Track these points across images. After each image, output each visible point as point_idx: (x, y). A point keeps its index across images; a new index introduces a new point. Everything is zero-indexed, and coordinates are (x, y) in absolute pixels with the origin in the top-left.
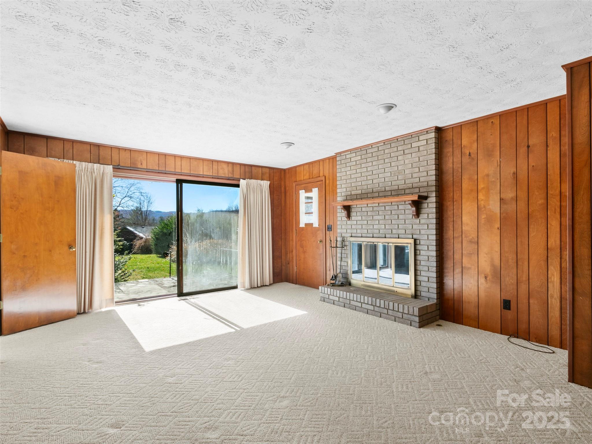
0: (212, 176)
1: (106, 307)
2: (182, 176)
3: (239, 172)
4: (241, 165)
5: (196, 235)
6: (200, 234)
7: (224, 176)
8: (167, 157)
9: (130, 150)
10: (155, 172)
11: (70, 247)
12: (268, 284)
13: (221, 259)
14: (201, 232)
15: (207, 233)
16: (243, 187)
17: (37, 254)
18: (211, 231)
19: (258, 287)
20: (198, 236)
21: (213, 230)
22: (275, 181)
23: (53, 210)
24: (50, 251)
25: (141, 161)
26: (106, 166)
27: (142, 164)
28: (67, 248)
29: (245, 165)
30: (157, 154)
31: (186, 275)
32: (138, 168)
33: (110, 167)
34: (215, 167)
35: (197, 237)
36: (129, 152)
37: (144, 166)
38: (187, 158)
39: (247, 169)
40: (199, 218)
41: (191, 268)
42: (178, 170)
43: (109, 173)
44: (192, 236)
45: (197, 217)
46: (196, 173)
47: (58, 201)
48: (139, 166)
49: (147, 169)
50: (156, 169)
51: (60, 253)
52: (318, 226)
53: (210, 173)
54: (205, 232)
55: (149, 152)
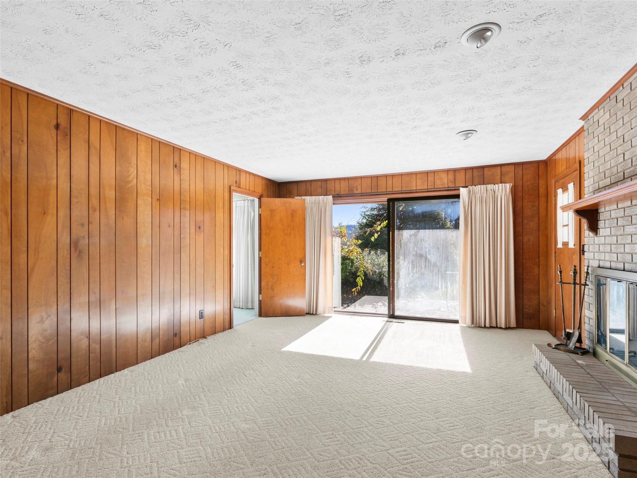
0: (426, 189)
1: (328, 313)
2: (393, 195)
3: (464, 178)
4: (466, 169)
5: (409, 255)
6: (414, 255)
7: (442, 187)
8: (379, 178)
9: (348, 179)
10: (369, 195)
11: (301, 262)
12: (503, 326)
13: (438, 284)
14: (414, 253)
15: (421, 254)
16: (464, 197)
17: (280, 266)
18: (426, 252)
19: (485, 327)
20: (412, 256)
21: (429, 250)
22: (527, 181)
23: (290, 235)
24: (288, 264)
25: (357, 187)
26: (328, 196)
27: (357, 190)
28: (299, 263)
29: (472, 169)
30: (370, 177)
31: (398, 297)
32: (354, 194)
33: (330, 198)
34: (431, 178)
35: (410, 258)
36: (347, 180)
37: (359, 191)
38: (398, 175)
39: (476, 173)
40: (413, 237)
41: (404, 291)
42: (389, 190)
43: (330, 202)
44: (405, 256)
45: (410, 236)
46: (409, 189)
47: (293, 228)
48: (356, 192)
49: (361, 193)
50: (369, 192)
51: (294, 266)
52: (573, 247)
53: (424, 186)
54: (419, 252)
55: (363, 177)
